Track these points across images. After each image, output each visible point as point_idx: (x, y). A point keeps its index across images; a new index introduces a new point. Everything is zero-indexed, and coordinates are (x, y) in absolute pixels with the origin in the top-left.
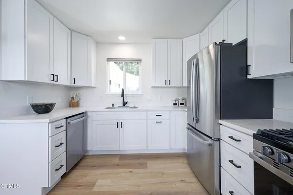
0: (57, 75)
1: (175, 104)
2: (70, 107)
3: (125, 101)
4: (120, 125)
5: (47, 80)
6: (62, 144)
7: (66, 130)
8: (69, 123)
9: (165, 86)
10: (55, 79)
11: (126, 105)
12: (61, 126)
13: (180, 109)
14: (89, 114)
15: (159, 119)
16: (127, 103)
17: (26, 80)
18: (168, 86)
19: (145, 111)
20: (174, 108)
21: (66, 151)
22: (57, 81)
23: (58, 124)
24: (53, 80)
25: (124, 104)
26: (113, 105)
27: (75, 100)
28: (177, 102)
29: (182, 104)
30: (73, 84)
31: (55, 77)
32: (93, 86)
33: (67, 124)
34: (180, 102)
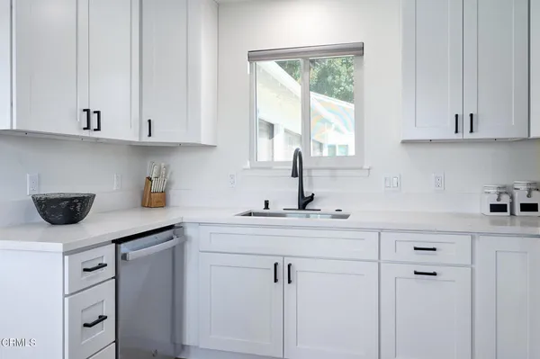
0: (98, 113)
1: (494, 208)
2: (143, 206)
3: (307, 193)
4: (283, 273)
5: (71, 126)
6: (102, 318)
7: (116, 278)
8: (124, 257)
9: (455, 137)
10: (94, 125)
11: (308, 207)
12: (102, 266)
13: (517, 229)
14: (190, 231)
15: (426, 262)
16: (311, 198)
17: (15, 128)
18: (467, 135)
19: (372, 230)
20: (494, 222)
21: (116, 342)
22: (99, 129)
23: (92, 257)
24: (88, 128)
25: (305, 202)
26: (267, 204)
27: (157, 186)
28: (505, 200)
29: (525, 207)
30: (146, 139)
31: (92, 118)
32: (203, 142)
33: (120, 258)
34: (521, 198)
